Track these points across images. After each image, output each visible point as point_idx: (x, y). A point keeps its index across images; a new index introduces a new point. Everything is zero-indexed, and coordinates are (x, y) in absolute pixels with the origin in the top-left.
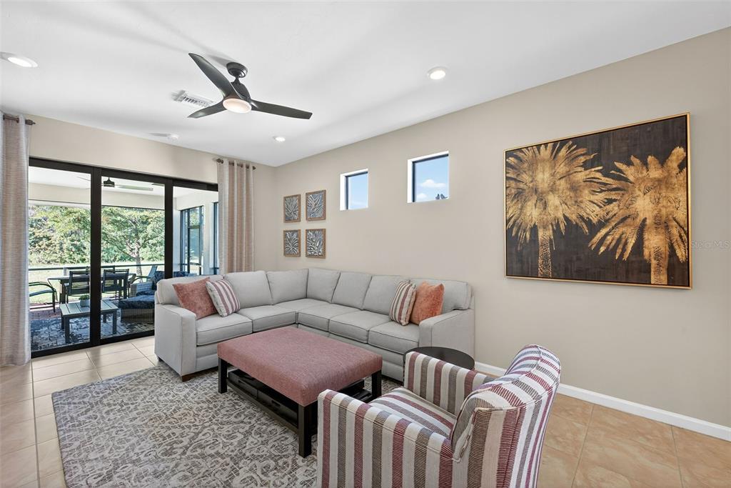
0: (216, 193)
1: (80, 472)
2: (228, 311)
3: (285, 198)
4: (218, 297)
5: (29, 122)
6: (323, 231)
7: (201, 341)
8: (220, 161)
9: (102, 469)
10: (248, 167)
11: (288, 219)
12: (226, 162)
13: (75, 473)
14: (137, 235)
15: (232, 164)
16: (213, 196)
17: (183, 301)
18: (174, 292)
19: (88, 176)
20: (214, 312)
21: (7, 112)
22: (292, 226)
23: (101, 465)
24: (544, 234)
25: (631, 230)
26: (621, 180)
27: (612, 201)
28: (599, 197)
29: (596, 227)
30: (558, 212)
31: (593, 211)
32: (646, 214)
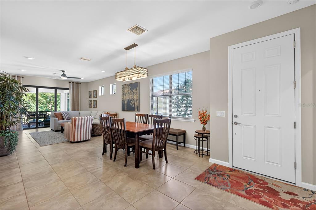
0: (69, 91)
2: (66, 119)
3: (89, 92)
4: (64, 116)
5: (22, 77)
6: (96, 101)
7: (59, 124)
8: (69, 82)
10: (78, 83)
11: (90, 97)
12: (71, 82)
14: (51, 101)
15: (73, 83)
16: (68, 91)
17: (56, 116)
18: (54, 115)
19: (35, 88)
20: (63, 119)
21: (18, 75)
22: (91, 99)
24: (126, 102)
25: (134, 101)
26: (133, 92)
27: (132, 96)
28: (131, 95)
29: (131, 101)
30: (127, 98)
31: (131, 98)
32: (135, 99)
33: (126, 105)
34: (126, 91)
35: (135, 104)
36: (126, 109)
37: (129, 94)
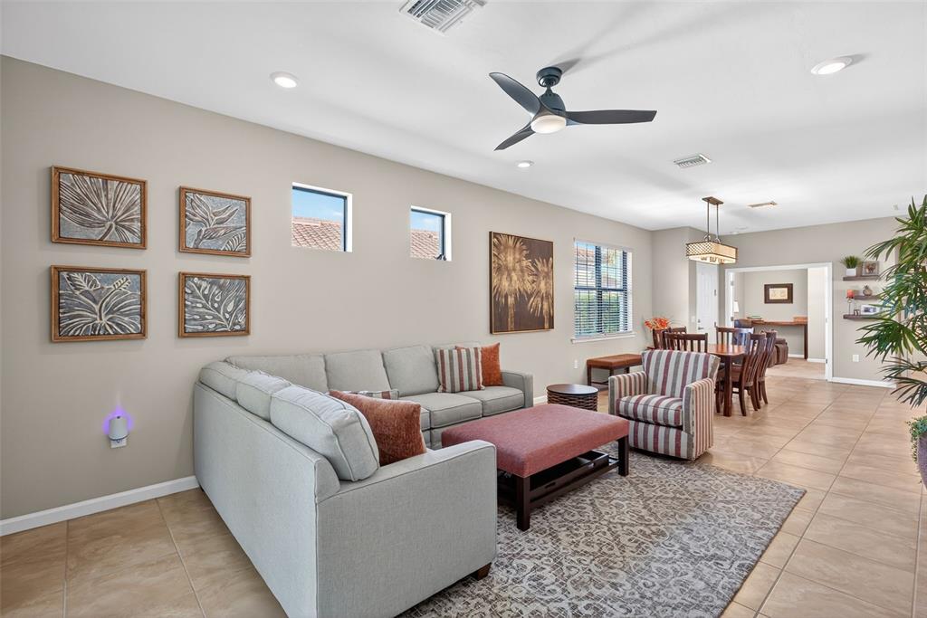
1: (726, 579)
9: (710, 567)
13: (729, 583)
23: (706, 570)
24: (511, 300)
25: (539, 299)
26: (537, 269)
27: (534, 282)
28: (531, 278)
29: (530, 296)
30: (516, 285)
31: (529, 287)
32: (543, 291)
33: (511, 312)
34: (510, 258)
35: (542, 308)
36: (511, 325)
37: (522, 271)
